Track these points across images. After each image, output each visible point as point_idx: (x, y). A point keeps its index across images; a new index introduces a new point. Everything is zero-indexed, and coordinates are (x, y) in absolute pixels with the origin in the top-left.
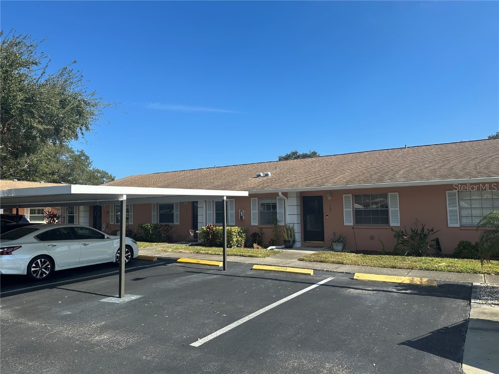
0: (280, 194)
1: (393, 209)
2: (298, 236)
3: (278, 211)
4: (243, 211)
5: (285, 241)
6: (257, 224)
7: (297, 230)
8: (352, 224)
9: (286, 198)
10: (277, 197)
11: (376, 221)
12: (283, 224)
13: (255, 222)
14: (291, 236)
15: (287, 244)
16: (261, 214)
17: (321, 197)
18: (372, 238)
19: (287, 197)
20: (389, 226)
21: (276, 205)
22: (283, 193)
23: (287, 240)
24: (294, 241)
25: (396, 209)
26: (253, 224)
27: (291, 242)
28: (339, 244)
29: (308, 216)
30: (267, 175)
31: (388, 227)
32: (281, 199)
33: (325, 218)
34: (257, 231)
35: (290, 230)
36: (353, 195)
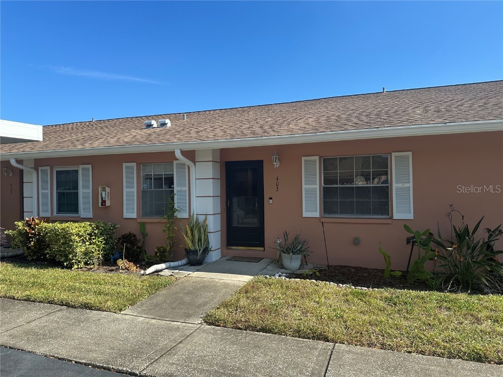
0: (178, 154)
1: (400, 185)
2: (215, 240)
3: (176, 188)
4: (108, 189)
5: (188, 252)
6: (134, 215)
7: (214, 226)
8: (317, 214)
9: (191, 164)
10: (175, 162)
11: (364, 209)
12: (185, 215)
13: (131, 211)
14: (200, 240)
15: (191, 257)
16: (144, 195)
17: (261, 163)
18: (356, 242)
19: (194, 162)
20: (391, 218)
21: (173, 178)
22: (185, 153)
23: (192, 248)
24: (206, 250)
25: (406, 185)
26: (126, 215)
27: (200, 253)
28: (294, 256)
29: (235, 200)
30: (164, 124)
31: (389, 221)
32: (182, 165)
33: (268, 204)
34: (134, 229)
35: (199, 229)
36: (320, 158)
